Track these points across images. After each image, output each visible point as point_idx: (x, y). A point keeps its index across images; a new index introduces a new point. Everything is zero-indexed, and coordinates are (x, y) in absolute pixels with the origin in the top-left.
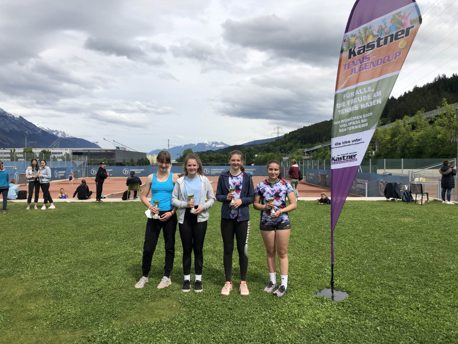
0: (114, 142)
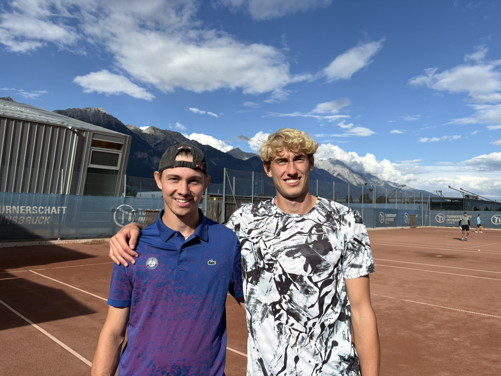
0: (462, 191)
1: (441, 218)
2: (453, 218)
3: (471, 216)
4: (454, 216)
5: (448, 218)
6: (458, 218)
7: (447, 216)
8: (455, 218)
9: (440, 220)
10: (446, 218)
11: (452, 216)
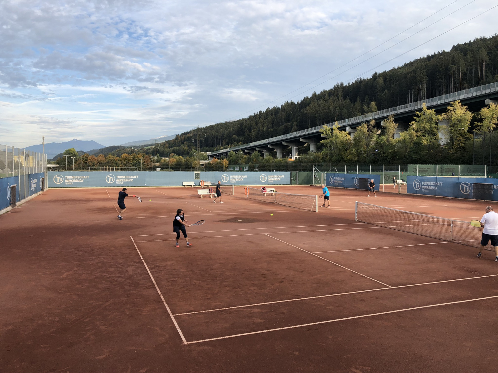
1: (60, 180)
2: (71, 179)
3: (88, 176)
4: (72, 177)
5: (67, 179)
6: (76, 179)
7: (66, 177)
8: (74, 179)
9: (58, 182)
10: (65, 179)
11: (70, 177)
